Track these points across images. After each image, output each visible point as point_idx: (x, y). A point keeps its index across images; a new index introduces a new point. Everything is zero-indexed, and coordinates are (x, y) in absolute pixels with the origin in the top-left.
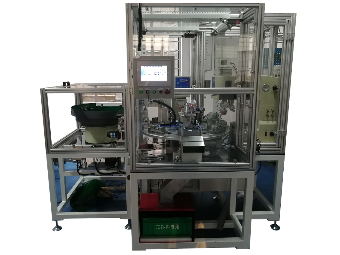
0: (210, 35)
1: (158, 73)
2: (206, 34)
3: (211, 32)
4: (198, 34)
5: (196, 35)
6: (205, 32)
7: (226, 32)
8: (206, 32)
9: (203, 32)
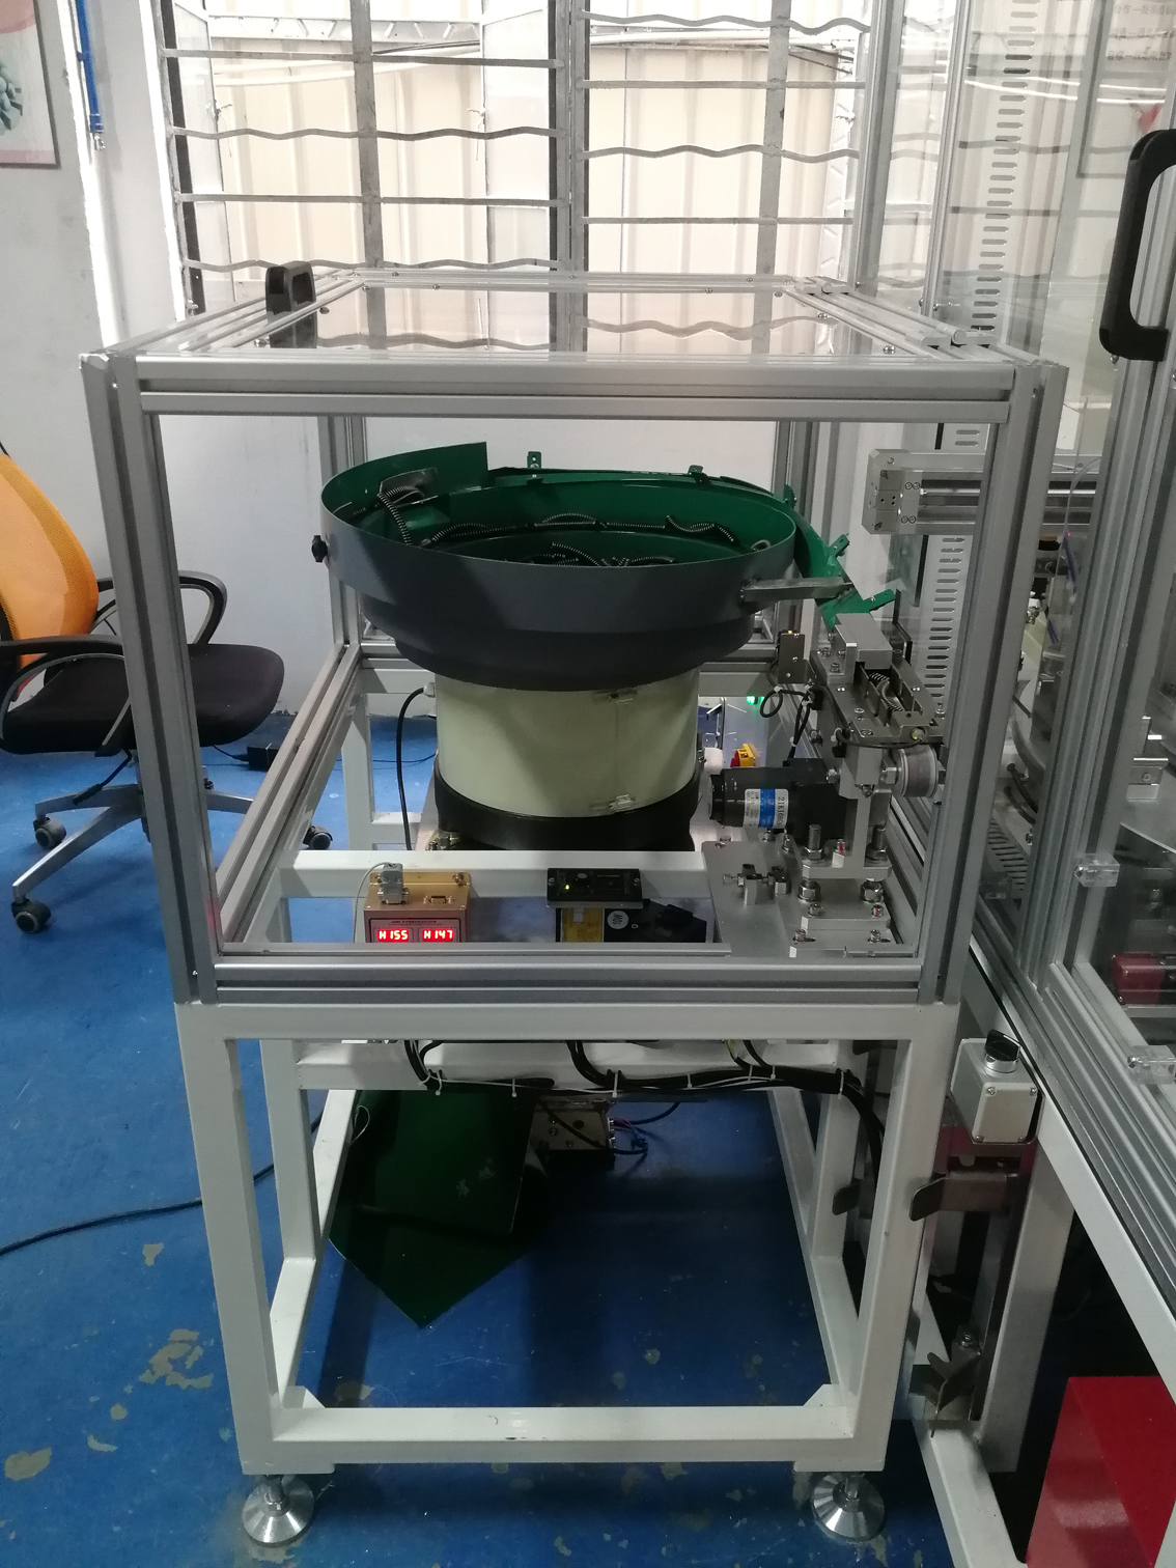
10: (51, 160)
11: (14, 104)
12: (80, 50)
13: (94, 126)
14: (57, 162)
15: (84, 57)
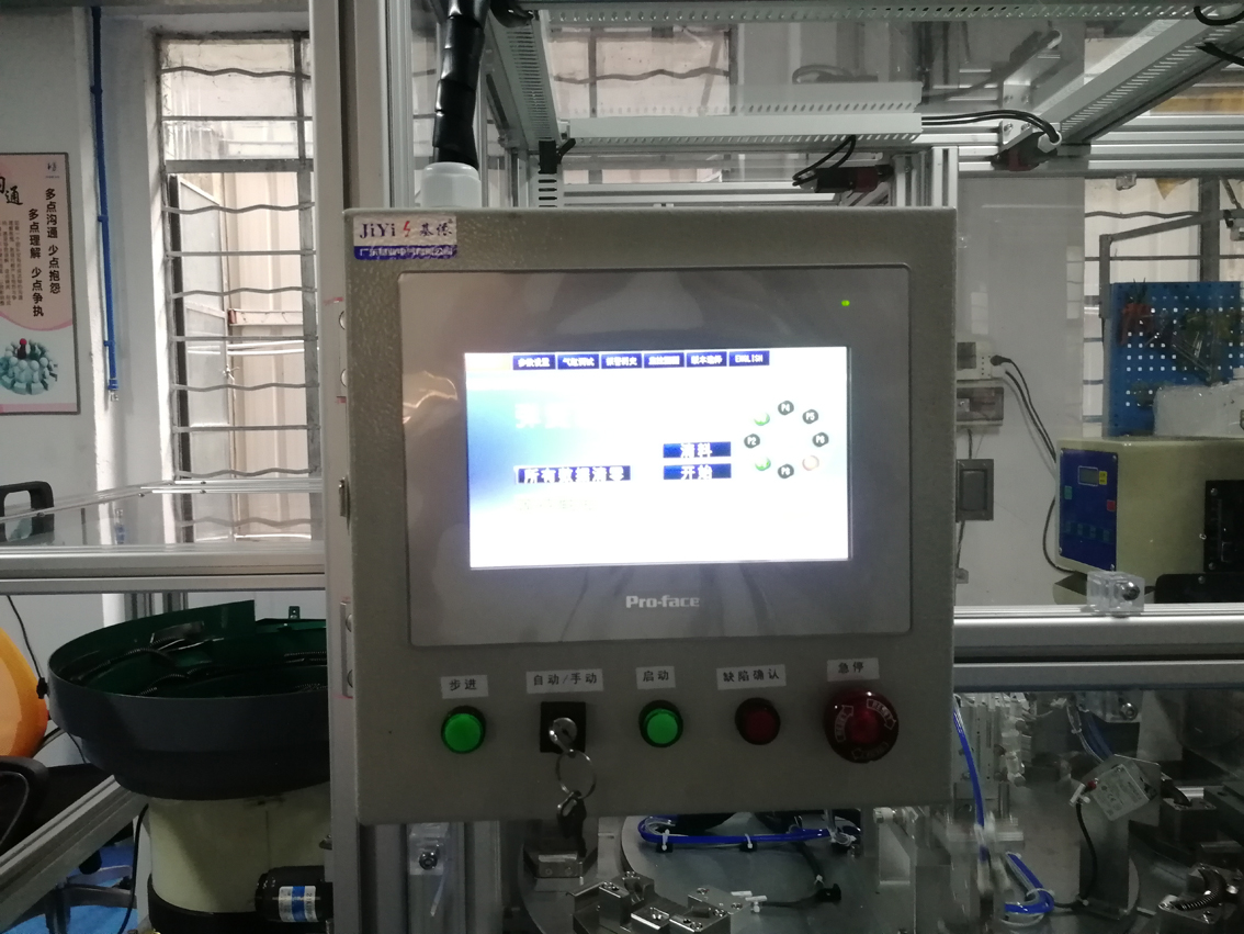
0: (987, 166)
1: (721, 449)
2: (962, 159)
3: (992, 150)
4: (899, 162)
5: (886, 172)
6: (953, 151)
7: (1096, 148)
8: (958, 144)
9: (938, 153)
10: (76, 410)
11: (51, 374)
12: (107, 339)
13: (111, 386)
14: (79, 408)
15: (109, 344)
